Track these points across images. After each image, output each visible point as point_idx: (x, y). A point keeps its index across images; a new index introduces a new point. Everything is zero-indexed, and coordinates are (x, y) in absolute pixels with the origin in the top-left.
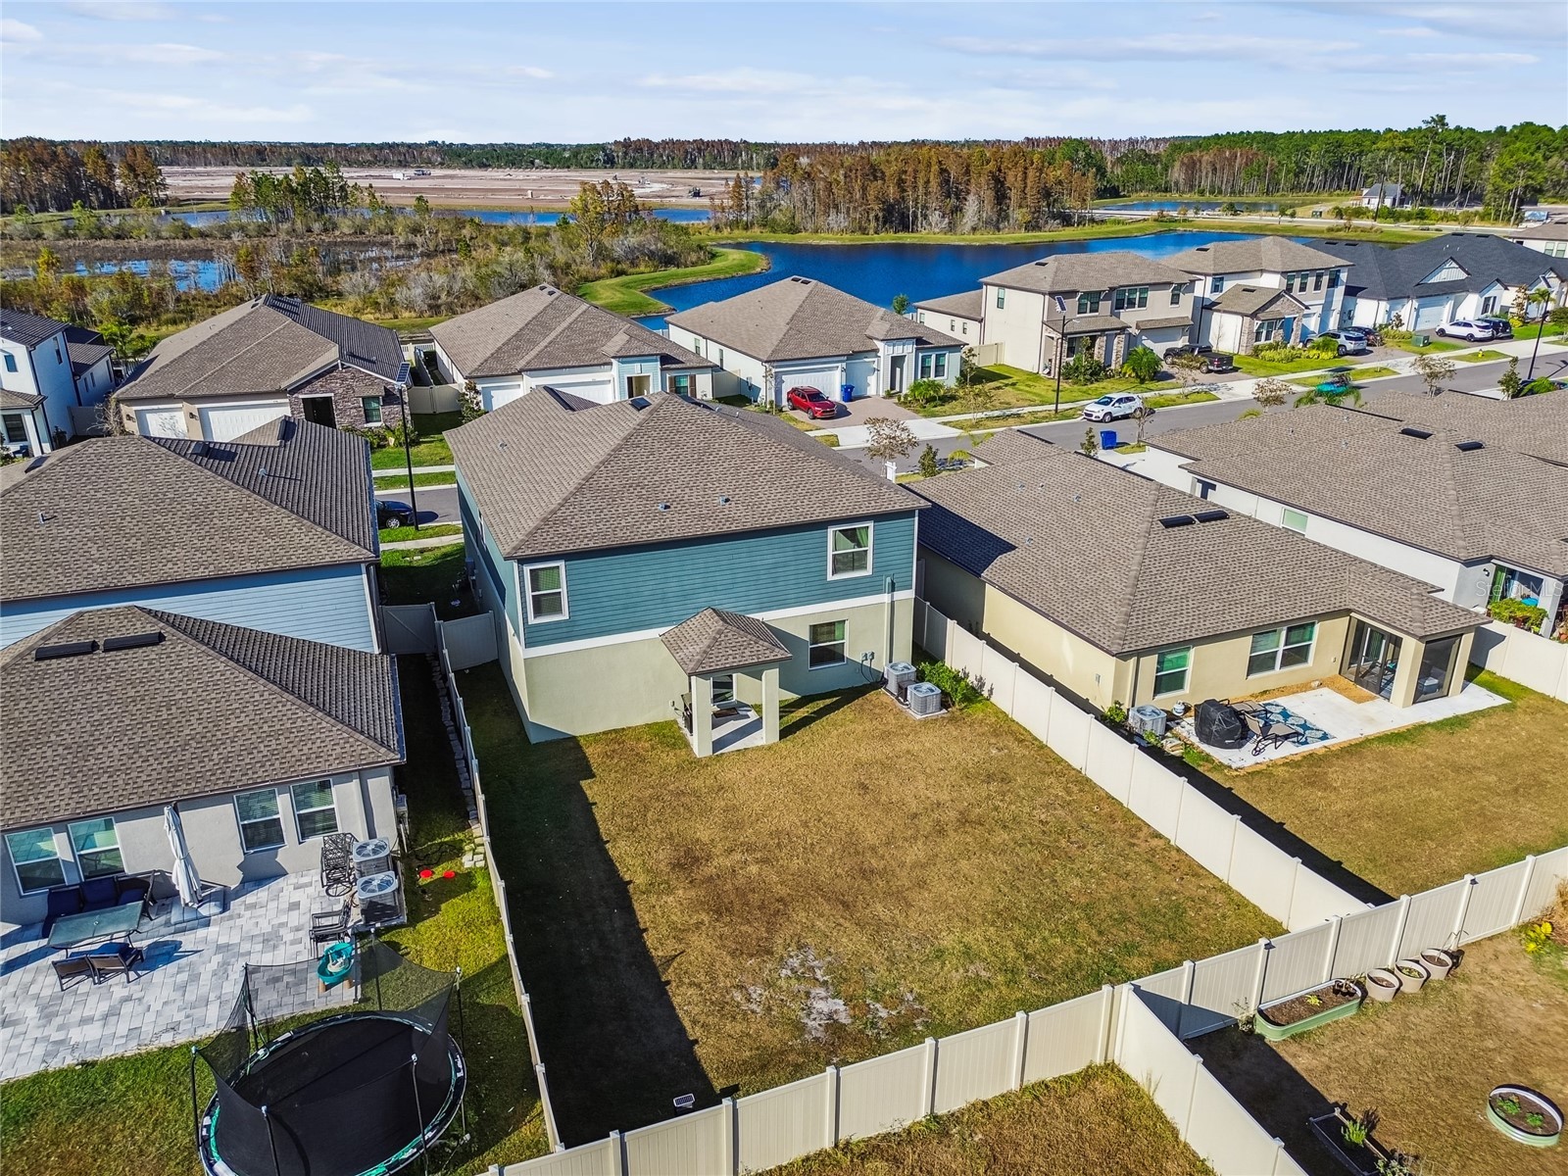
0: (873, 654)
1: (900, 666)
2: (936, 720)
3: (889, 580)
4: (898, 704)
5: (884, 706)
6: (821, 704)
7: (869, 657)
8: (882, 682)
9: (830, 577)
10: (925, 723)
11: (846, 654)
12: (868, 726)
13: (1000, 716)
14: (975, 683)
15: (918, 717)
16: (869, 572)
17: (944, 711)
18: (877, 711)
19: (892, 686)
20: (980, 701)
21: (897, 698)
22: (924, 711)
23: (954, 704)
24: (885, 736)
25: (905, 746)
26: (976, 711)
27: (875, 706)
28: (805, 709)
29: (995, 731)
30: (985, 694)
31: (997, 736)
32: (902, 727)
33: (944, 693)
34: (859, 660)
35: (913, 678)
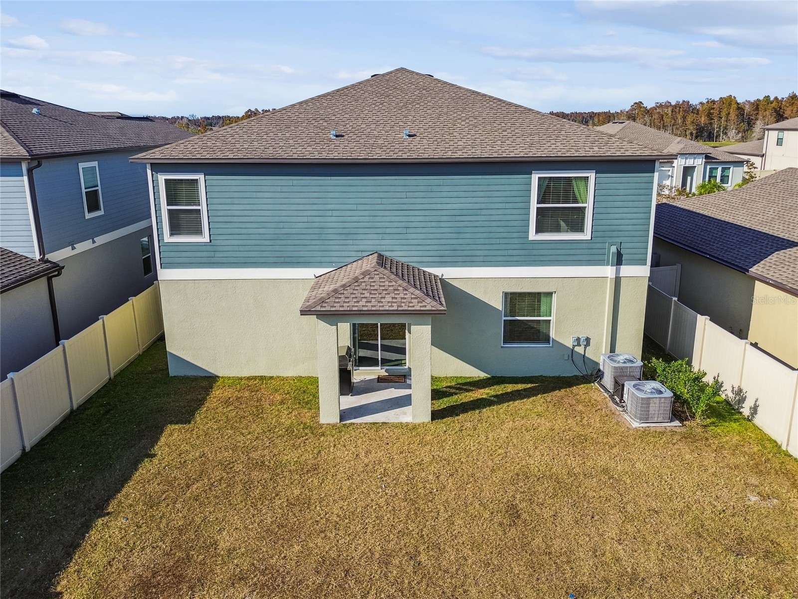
0: (588, 340)
1: (621, 358)
2: (663, 433)
3: (613, 249)
4: (611, 404)
5: (591, 405)
6: (510, 388)
7: (583, 343)
8: (596, 375)
9: (532, 235)
10: (644, 434)
11: (552, 334)
12: (559, 424)
13: (769, 445)
14: (731, 395)
15: (636, 424)
16: (586, 235)
17: (677, 423)
18: (580, 407)
19: (608, 380)
20: (736, 420)
21: (612, 397)
22: (645, 418)
23: (693, 417)
24: (579, 442)
25: (603, 461)
26: (729, 432)
27: (578, 402)
28: (487, 390)
29: (757, 465)
30: (746, 411)
31: (760, 473)
32: (608, 434)
33: (677, 397)
34: (569, 343)
35: (637, 374)
